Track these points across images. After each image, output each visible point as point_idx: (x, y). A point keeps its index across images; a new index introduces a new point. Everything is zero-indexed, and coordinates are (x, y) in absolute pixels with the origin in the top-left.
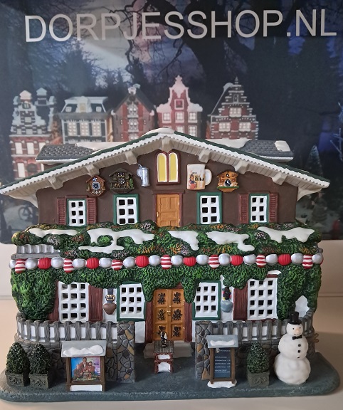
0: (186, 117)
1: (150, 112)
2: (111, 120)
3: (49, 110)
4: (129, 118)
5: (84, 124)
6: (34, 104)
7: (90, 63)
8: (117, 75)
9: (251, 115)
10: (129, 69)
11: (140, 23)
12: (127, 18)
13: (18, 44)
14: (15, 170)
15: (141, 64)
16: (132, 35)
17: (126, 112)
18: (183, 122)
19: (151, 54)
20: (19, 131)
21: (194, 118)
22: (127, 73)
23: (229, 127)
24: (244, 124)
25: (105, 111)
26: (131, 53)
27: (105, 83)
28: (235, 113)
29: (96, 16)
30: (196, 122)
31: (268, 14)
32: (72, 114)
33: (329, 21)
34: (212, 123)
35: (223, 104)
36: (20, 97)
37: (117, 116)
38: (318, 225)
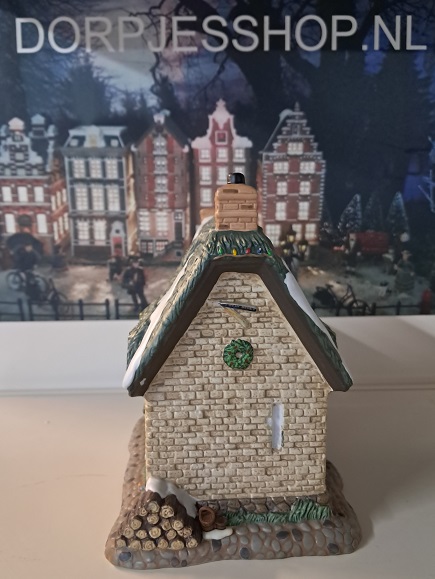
0: (231, 154)
1: (183, 147)
2: (131, 158)
3: (48, 144)
4: (155, 156)
5: (95, 163)
6: (27, 135)
7: (103, 82)
8: (138, 98)
9: (315, 153)
10: (155, 89)
12: (153, 24)
13: (7, 55)
14: (2, 223)
15: (171, 85)
17: (152, 147)
18: (226, 160)
19: (185, 71)
20: (8, 172)
21: (241, 156)
22: (152, 95)
23: (286, 168)
24: (307, 164)
25: (122, 145)
26: (157, 70)
27: (123, 108)
28: (296, 149)
30: (244, 161)
32: (79, 149)
33: (417, 31)
34: (265, 162)
35: (279, 137)
36: (8, 126)
37: (139, 152)
38: (403, 295)
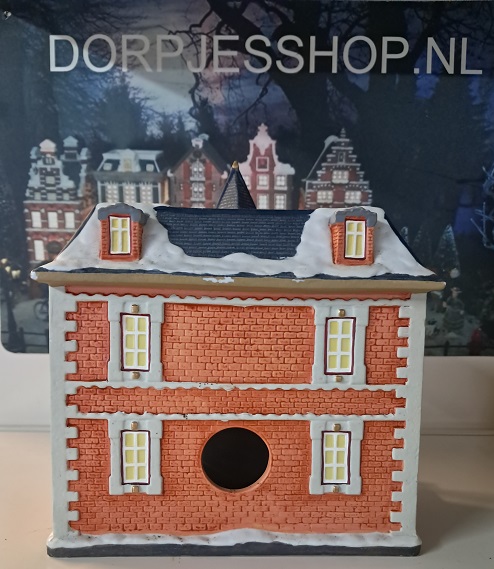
0: (272, 182)
1: (222, 173)
2: (166, 184)
3: (81, 168)
4: (193, 182)
5: (130, 189)
6: (59, 158)
7: (139, 103)
8: (176, 121)
9: (361, 181)
10: (194, 112)
11: (210, 50)
12: (193, 43)
13: (39, 73)
14: (30, 250)
15: (210, 107)
16: (198, 66)
17: (189, 173)
18: (267, 188)
19: (226, 93)
20: (38, 196)
21: (283, 183)
22: (191, 118)
23: (330, 197)
24: (353, 193)
25: (158, 170)
26: (196, 91)
27: (159, 132)
28: (340, 177)
29: (149, 38)
30: (285, 189)
31: (389, 43)
32: (112, 174)
33: (472, 55)
34: (308, 191)
35: (323, 164)
36: (40, 148)
37: (175, 178)
38: (452, 335)
